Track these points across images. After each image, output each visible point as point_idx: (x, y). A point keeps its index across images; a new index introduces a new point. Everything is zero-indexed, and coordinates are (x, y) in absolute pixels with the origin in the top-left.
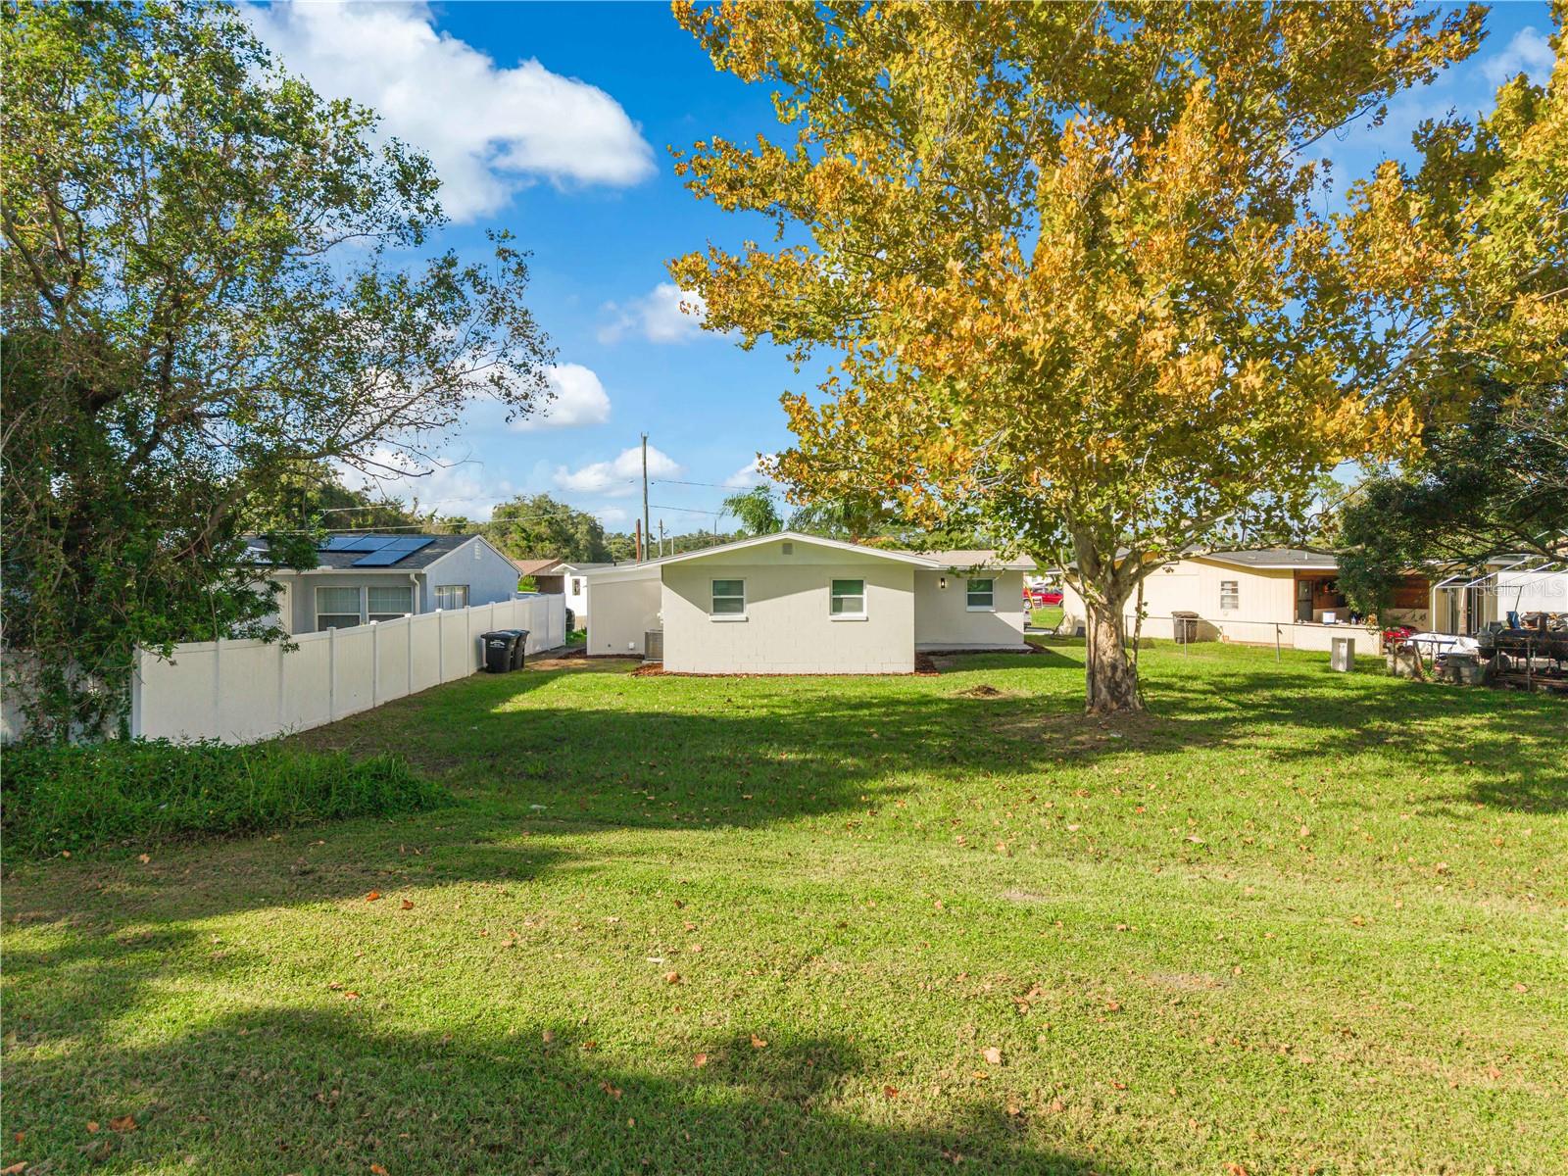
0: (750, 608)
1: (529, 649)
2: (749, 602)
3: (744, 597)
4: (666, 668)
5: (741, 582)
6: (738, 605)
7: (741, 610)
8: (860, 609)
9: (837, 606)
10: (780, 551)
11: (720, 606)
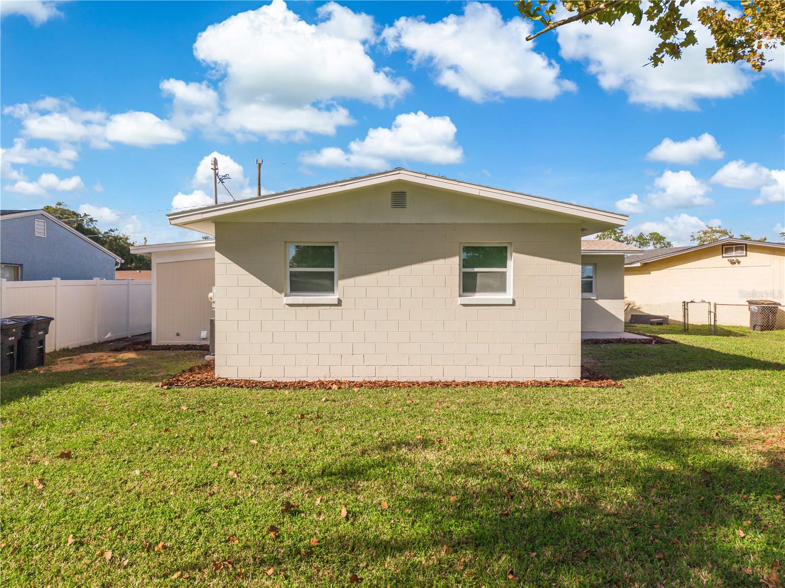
0: (344, 287)
1: (54, 341)
2: (343, 277)
3: (335, 270)
4: (221, 372)
5: (331, 248)
6: (327, 282)
7: (331, 289)
8: (502, 288)
9: (469, 284)
10: (388, 198)
11: (298, 284)
